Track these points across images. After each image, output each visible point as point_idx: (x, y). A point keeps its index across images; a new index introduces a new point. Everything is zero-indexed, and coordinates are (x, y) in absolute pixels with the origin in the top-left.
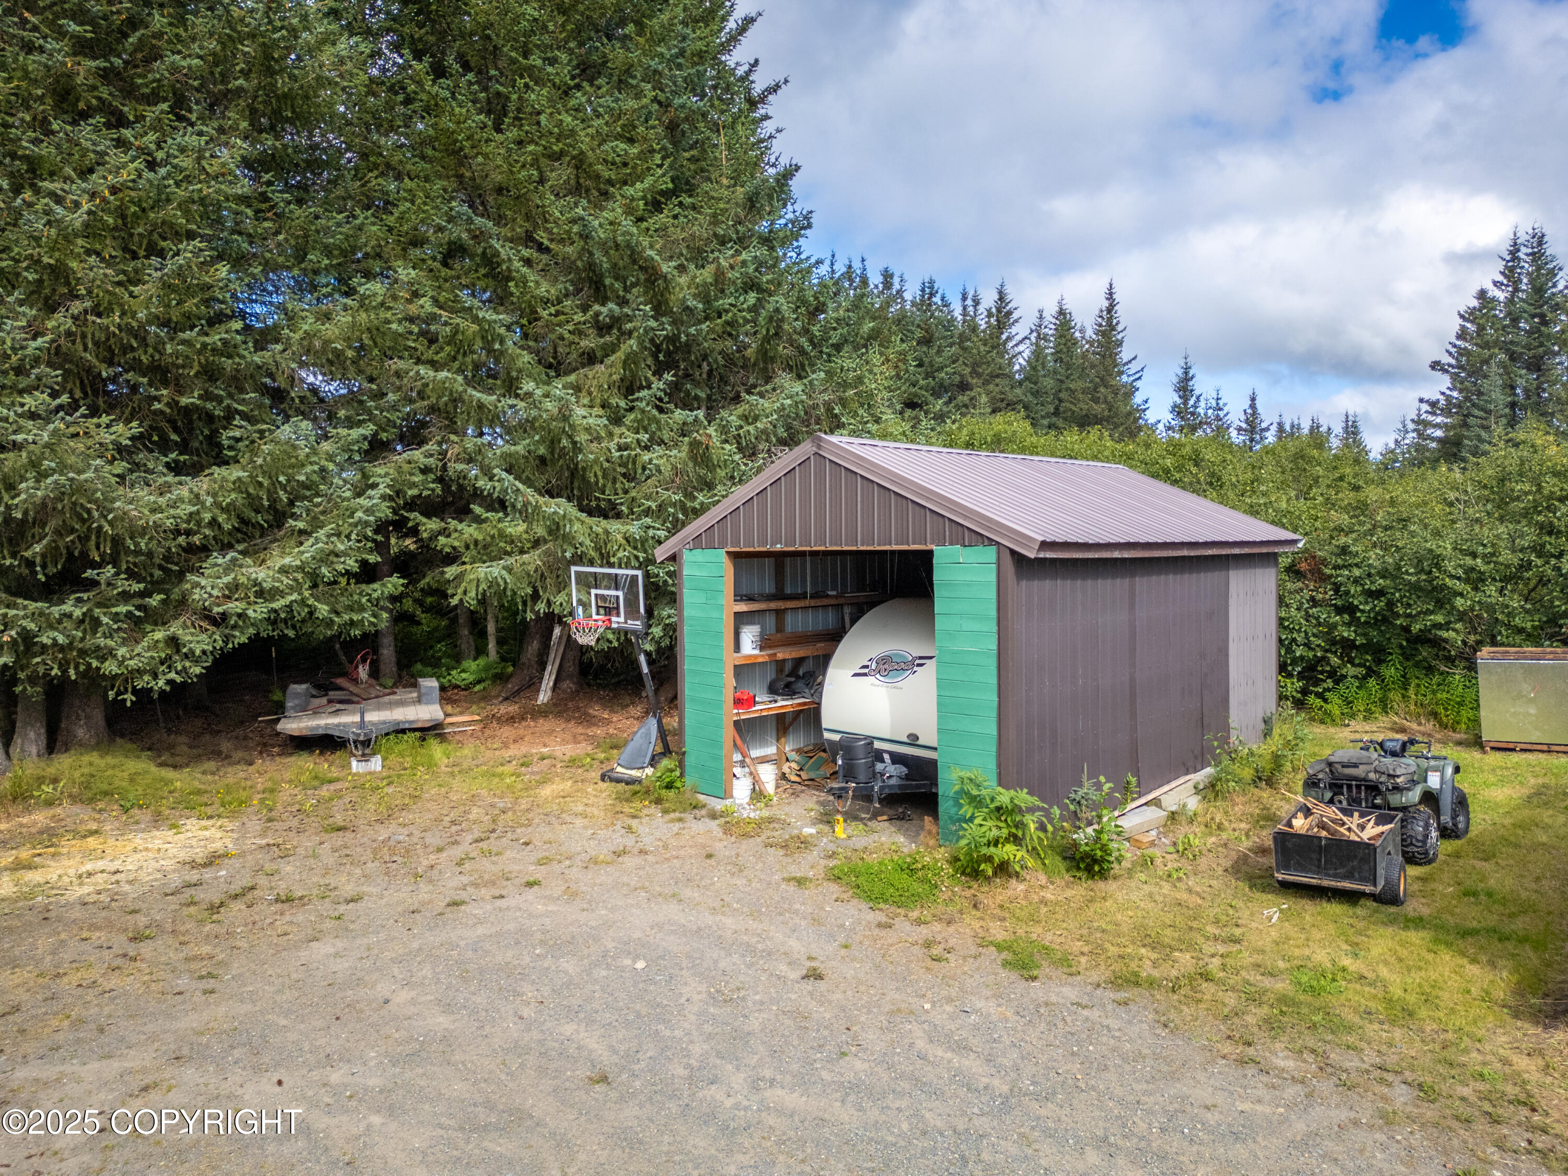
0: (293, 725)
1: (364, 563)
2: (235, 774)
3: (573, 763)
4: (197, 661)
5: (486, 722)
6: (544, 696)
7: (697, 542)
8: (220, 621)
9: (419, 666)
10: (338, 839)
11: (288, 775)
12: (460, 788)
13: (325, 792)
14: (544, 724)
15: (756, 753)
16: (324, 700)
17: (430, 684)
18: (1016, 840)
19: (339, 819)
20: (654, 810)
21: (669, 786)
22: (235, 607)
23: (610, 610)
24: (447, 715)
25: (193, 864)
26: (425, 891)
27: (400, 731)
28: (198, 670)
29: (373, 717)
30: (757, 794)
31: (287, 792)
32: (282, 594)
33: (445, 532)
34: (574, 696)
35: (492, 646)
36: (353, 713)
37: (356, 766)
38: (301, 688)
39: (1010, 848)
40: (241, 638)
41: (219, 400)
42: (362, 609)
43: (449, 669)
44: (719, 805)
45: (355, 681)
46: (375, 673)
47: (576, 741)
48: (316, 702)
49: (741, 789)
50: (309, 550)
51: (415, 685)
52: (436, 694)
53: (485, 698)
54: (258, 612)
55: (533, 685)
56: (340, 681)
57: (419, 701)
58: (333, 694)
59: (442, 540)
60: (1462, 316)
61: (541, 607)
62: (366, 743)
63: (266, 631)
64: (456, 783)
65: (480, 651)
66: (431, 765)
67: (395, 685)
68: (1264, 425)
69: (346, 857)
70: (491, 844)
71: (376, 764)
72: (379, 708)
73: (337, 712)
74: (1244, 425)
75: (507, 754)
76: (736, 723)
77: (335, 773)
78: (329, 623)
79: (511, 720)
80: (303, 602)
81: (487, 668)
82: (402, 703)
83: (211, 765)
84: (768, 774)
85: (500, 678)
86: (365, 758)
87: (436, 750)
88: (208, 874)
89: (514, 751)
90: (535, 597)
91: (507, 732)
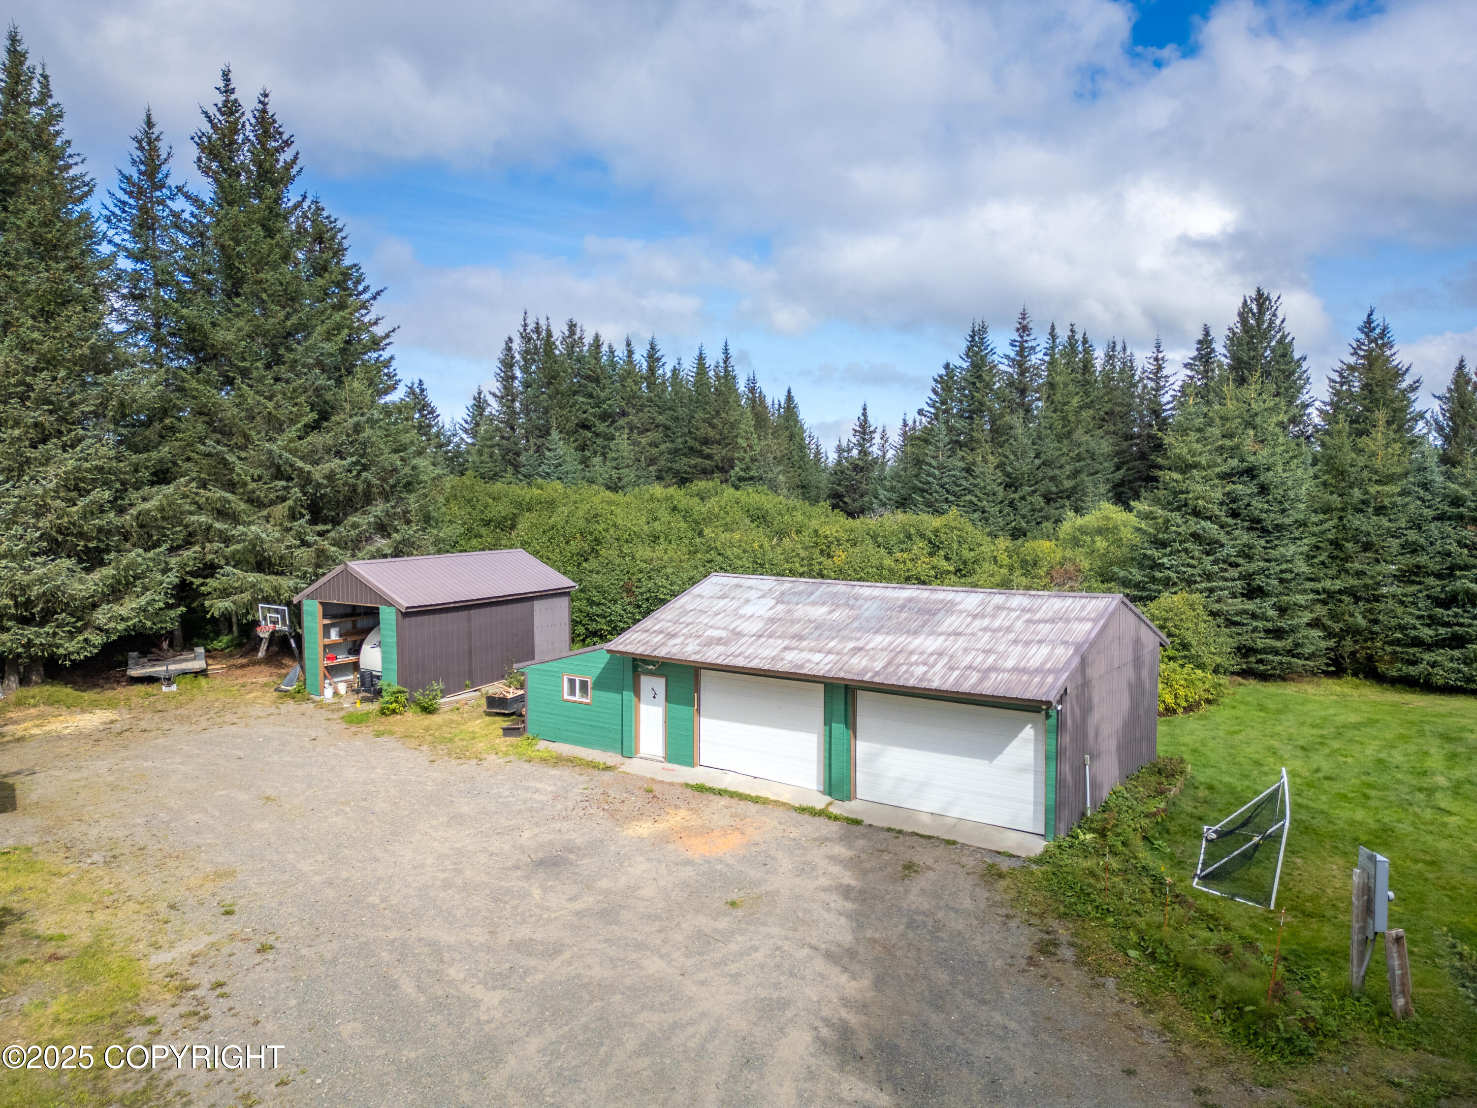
0: (134, 672)
1: (166, 603)
2: (109, 694)
3: (265, 685)
4: (95, 647)
5: (229, 668)
6: (261, 654)
7: (308, 597)
8: (107, 632)
9: (195, 640)
10: (160, 714)
11: (134, 693)
12: (211, 696)
13: (151, 699)
14: (257, 668)
15: (336, 680)
16: (146, 660)
17: (201, 650)
18: (396, 702)
19: (160, 708)
20: (292, 702)
21: (299, 692)
22: (112, 625)
23: (275, 623)
24: (207, 665)
25: (106, 723)
26: (194, 727)
27: (185, 673)
28: (96, 651)
29: (172, 667)
30: (336, 693)
31: (134, 700)
32: (131, 619)
33: (202, 584)
34: (276, 654)
35: (235, 628)
36: (162, 666)
37: (164, 689)
38: (135, 654)
39: (394, 705)
40: (114, 637)
41: (103, 541)
42: (166, 622)
43: (212, 640)
44: (317, 698)
45: (161, 649)
46: (171, 645)
47: (271, 676)
48: (142, 660)
49: (328, 692)
50: (143, 601)
51: (192, 650)
52: (203, 656)
53: (231, 656)
54: (121, 626)
55: (256, 649)
56: (153, 650)
57: (194, 659)
58: (150, 656)
59: (202, 588)
60: (935, 380)
61: (250, 617)
62: (169, 679)
63: (124, 633)
64: (210, 694)
65: (230, 631)
66: (200, 687)
67: (182, 650)
68: (872, 429)
69: (164, 719)
70: (222, 713)
71: (174, 688)
72: (174, 663)
73: (154, 666)
74: (858, 429)
75: (236, 682)
76: (326, 667)
77: (155, 692)
78: (151, 628)
79: (243, 666)
80: (140, 621)
81: (232, 640)
82: (186, 660)
83: (99, 690)
84: (342, 688)
85: (240, 645)
86: (169, 685)
87: (202, 681)
88: (112, 726)
89: (240, 681)
90: (248, 613)
91: (239, 672)
